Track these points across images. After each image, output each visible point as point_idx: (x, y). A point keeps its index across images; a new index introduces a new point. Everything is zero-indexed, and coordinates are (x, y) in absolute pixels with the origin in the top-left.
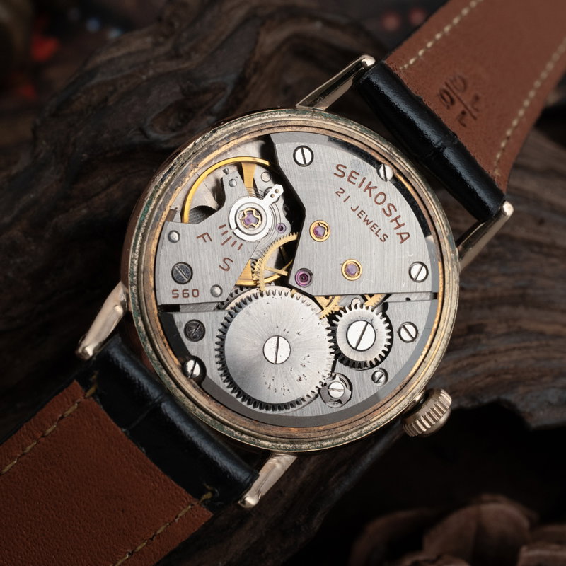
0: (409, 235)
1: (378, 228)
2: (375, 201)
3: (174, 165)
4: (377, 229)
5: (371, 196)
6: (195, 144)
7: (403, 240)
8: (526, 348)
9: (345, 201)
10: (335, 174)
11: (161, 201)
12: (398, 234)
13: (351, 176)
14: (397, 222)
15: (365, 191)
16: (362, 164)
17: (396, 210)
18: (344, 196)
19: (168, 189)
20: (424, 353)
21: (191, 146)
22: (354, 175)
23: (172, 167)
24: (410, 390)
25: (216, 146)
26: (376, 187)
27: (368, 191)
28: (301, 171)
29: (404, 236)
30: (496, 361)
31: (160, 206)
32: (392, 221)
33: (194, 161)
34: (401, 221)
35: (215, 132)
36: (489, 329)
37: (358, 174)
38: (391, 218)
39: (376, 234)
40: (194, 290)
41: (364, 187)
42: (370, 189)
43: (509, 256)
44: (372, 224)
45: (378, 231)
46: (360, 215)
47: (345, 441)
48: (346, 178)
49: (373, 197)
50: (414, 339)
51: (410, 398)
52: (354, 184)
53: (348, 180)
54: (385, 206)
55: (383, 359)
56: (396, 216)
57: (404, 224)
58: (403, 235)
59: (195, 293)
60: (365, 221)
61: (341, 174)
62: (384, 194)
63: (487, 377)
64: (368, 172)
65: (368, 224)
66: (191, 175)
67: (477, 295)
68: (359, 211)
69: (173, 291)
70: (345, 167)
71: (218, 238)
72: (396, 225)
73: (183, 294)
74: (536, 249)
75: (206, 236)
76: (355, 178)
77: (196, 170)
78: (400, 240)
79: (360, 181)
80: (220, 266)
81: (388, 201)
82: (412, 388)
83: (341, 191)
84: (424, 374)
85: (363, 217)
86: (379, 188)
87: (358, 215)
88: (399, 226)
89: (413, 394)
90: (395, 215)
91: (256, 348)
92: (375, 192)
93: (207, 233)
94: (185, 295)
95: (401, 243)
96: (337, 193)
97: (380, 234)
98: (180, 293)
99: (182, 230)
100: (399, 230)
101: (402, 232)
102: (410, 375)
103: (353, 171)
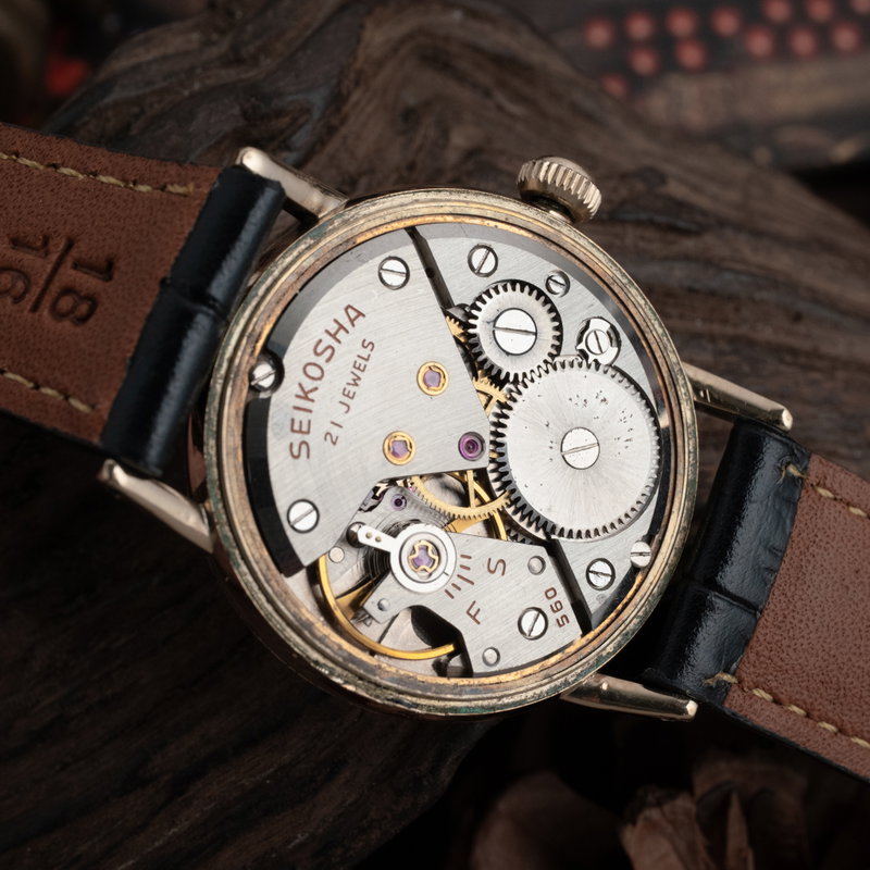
0: (349, 306)
1: (357, 359)
2: (320, 379)
3: (388, 700)
4: (360, 361)
5: (316, 389)
6: (346, 682)
7: (360, 314)
9: (341, 427)
10: (308, 456)
11: (449, 696)
12: (353, 325)
13: (300, 431)
14: (337, 333)
15: (313, 401)
16: (275, 420)
17: (320, 341)
18: (335, 431)
19: (429, 694)
20: (492, 224)
21: (350, 688)
22: (296, 427)
23: (392, 700)
24: (552, 230)
25: (340, 652)
26: (300, 385)
27: (310, 396)
28: (327, 510)
29: (353, 314)
31: (456, 694)
32: (339, 341)
33: (375, 675)
34: (333, 328)
35: (317, 663)
37: (293, 420)
38: (335, 344)
39: (367, 360)
40: (549, 598)
41: (306, 404)
42: (306, 393)
44: (357, 372)
45: (363, 358)
46: (351, 395)
47: (646, 303)
48: (306, 438)
49: (316, 384)
50: (490, 249)
51: (559, 225)
52: (309, 422)
53: (308, 432)
54: (321, 361)
55: (533, 288)
56: (329, 337)
57: (336, 321)
58: (352, 317)
59: (551, 594)
60: (356, 385)
61: (304, 448)
62: (304, 369)
64: (282, 405)
65: (359, 378)
66: (393, 670)
68: (346, 400)
69: (560, 626)
70: (291, 445)
71: (467, 594)
72: (342, 331)
73: (558, 610)
75: (473, 612)
76: (301, 422)
77: (384, 665)
78: (361, 318)
79: (301, 413)
80: (503, 574)
81: (314, 359)
82: (548, 228)
83: (328, 437)
84: (519, 213)
85: (352, 389)
86: (298, 380)
87: (352, 398)
88: (341, 327)
89: (551, 221)
90: (328, 341)
91: (589, 479)
92: (309, 385)
93: (468, 612)
94: (559, 607)
95: (364, 316)
96: (334, 443)
97: (365, 353)
98: (558, 615)
99: (477, 649)
100: (347, 325)
101: (347, 319)
102: (530, 236)
103: (293, 431)
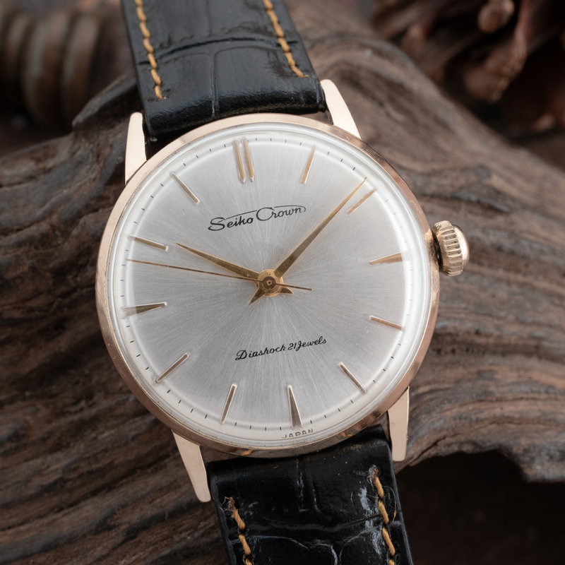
8: (533, 399)
30: (502, 409)
36: (498, 376)
43: (528, 305)
63: (491, 423)
67: (491, 340)
74: (557, 301)
